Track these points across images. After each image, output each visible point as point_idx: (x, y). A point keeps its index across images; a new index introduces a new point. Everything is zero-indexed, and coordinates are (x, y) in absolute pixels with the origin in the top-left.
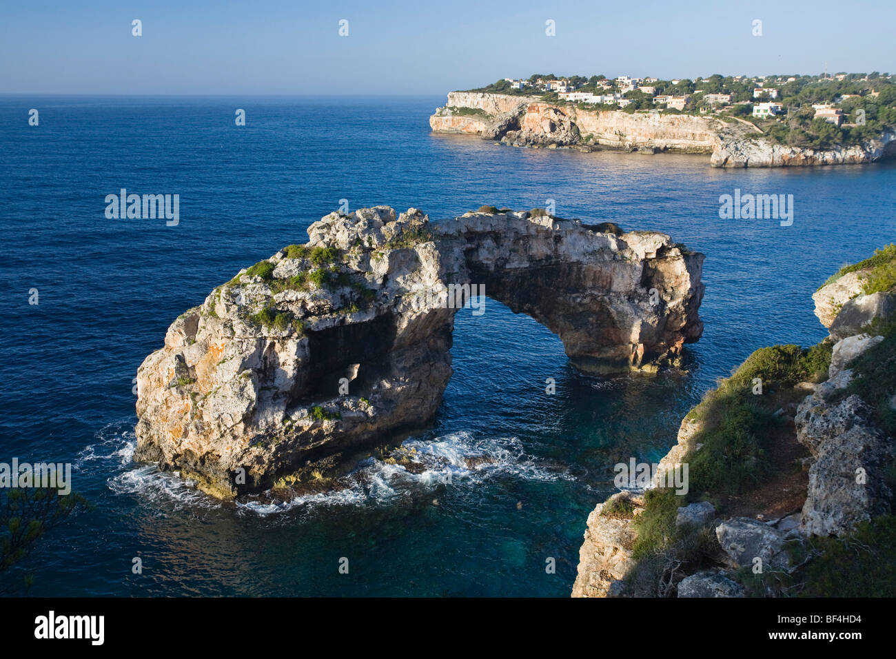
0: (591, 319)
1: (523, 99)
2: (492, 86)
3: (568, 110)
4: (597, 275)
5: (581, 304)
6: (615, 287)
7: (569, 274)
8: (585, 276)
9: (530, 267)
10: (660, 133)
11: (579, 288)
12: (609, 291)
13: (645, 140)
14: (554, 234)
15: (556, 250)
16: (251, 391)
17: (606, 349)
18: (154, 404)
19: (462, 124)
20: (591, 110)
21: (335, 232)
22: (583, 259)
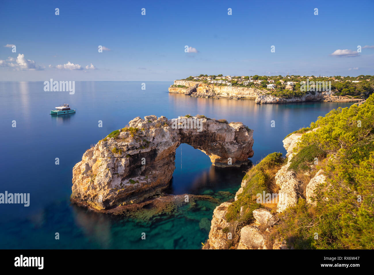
0: (219, 150)
1: (197, 83)
2: (188, 78)
3: (211, 86)
4: (221, 137)
5: (215, 146)
6: (226, 140)
7: (212, 137)
8: (217, 137)
9: (200, 134)
10: (240, 93)
11: (214, 141)
12: (224, 141)
13: (235, 95)
14: (207, 124)
15: (208, 128)
16: (110, 175)
17: (224, 160)
18: (78, 179)
19: (178, 90)
20: (218, 86)
21: (137, 123)
22: (216, 132)
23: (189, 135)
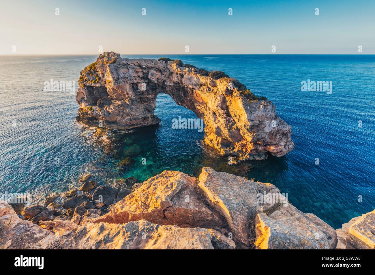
14: (179, 72)
15: (181, 80)
22: (194, 87)
23: (159, 83)
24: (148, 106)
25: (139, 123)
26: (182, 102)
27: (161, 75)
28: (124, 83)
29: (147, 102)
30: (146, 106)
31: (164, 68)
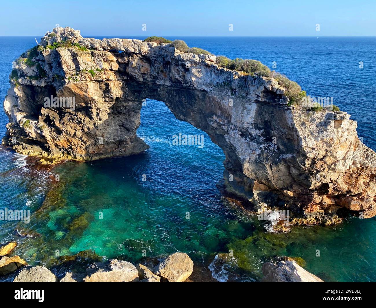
9: (172, 86)
23: (147, 82)
24: (127, 121)
25: (110, 151)
26: (184, 116)
27: (149, 68)
28: (84, 80)
29: (125, 114)
30: (123, 120)
31: (155, 54)
